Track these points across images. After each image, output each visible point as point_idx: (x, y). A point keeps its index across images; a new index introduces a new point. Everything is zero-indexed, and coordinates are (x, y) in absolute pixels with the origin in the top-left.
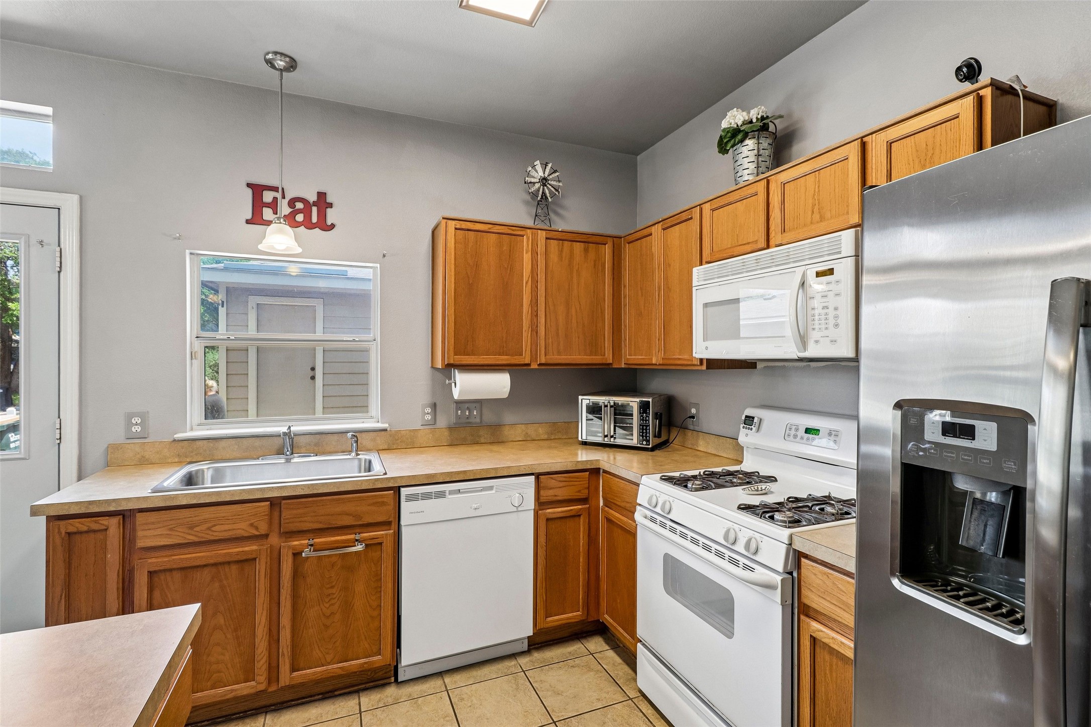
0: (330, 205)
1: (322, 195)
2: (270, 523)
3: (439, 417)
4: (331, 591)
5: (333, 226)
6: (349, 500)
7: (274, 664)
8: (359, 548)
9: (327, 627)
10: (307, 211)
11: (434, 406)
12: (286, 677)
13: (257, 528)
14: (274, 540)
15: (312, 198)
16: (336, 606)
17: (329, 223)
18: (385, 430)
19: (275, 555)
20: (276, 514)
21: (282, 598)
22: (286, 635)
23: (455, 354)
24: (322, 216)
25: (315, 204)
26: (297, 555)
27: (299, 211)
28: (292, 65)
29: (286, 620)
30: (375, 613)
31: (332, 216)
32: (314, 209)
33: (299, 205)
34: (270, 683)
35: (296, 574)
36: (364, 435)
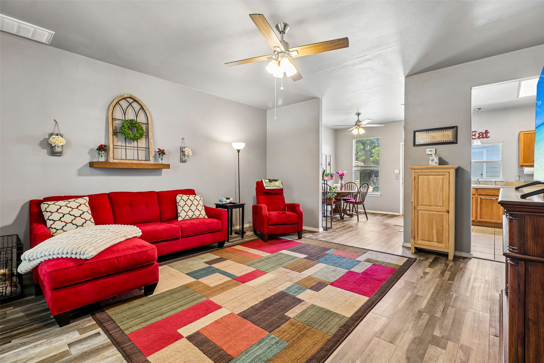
0: (489, 132)
1: (486, 131)
2: (476, 192)
3: (521, 179)
4: (488, 206)
5: (489, 137)
6: (492, 190)
7: (476, 217)
8: (495, 199)
9: (487, 213)
10: (483, 135)
11: (519, 176)
12: (479, 219)
13: (473, 193)
14: (476, 195)
15: (484, 132)
16: (489, 209)
17: (488, 136)
18: (504, 181)
19: (477, 198)
20: (477, 191)
21: (478, 206)
22: (479, 212)
23: (523, 163)
24: (486, 135)
25: (484, 133)
26: (481, 199)
27: (481, 135)
28: (480, 109)
29: (479, 209)
30: (499, 212)
31: (489, 135)
32: (484, 134)
33: (481, 134)
34: (476, 219)
35: (481, 202)
36: (497, 182)
